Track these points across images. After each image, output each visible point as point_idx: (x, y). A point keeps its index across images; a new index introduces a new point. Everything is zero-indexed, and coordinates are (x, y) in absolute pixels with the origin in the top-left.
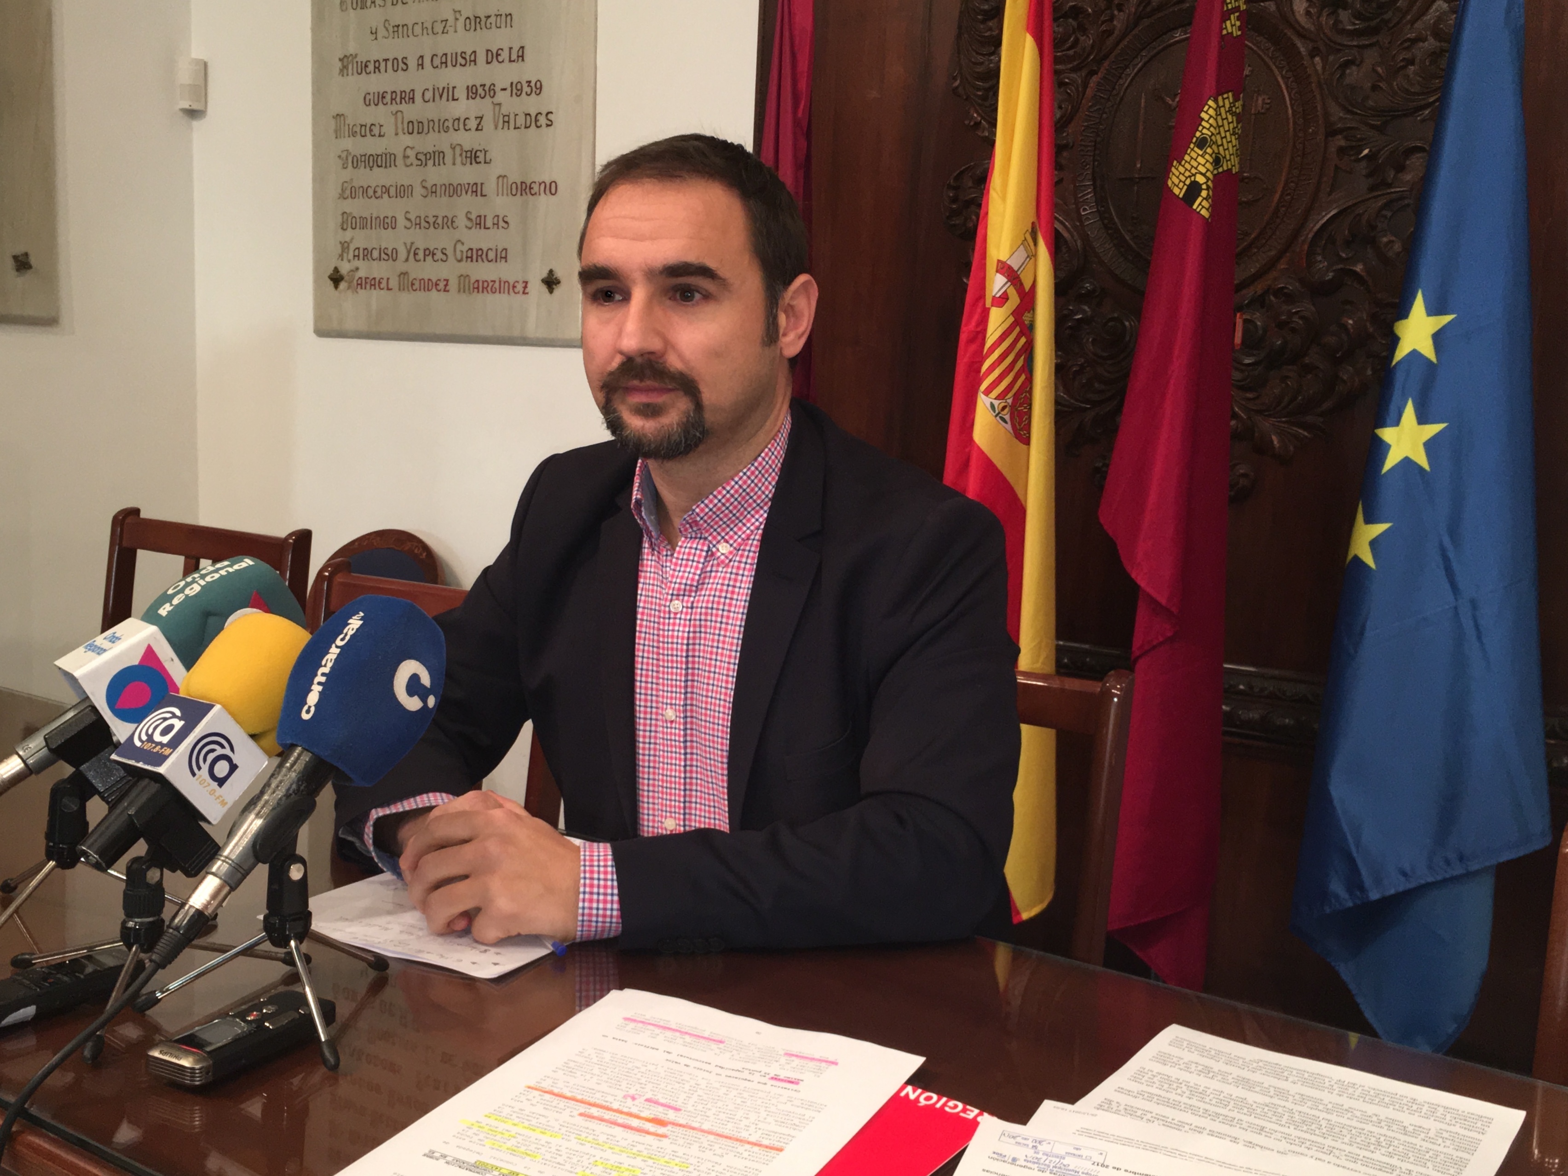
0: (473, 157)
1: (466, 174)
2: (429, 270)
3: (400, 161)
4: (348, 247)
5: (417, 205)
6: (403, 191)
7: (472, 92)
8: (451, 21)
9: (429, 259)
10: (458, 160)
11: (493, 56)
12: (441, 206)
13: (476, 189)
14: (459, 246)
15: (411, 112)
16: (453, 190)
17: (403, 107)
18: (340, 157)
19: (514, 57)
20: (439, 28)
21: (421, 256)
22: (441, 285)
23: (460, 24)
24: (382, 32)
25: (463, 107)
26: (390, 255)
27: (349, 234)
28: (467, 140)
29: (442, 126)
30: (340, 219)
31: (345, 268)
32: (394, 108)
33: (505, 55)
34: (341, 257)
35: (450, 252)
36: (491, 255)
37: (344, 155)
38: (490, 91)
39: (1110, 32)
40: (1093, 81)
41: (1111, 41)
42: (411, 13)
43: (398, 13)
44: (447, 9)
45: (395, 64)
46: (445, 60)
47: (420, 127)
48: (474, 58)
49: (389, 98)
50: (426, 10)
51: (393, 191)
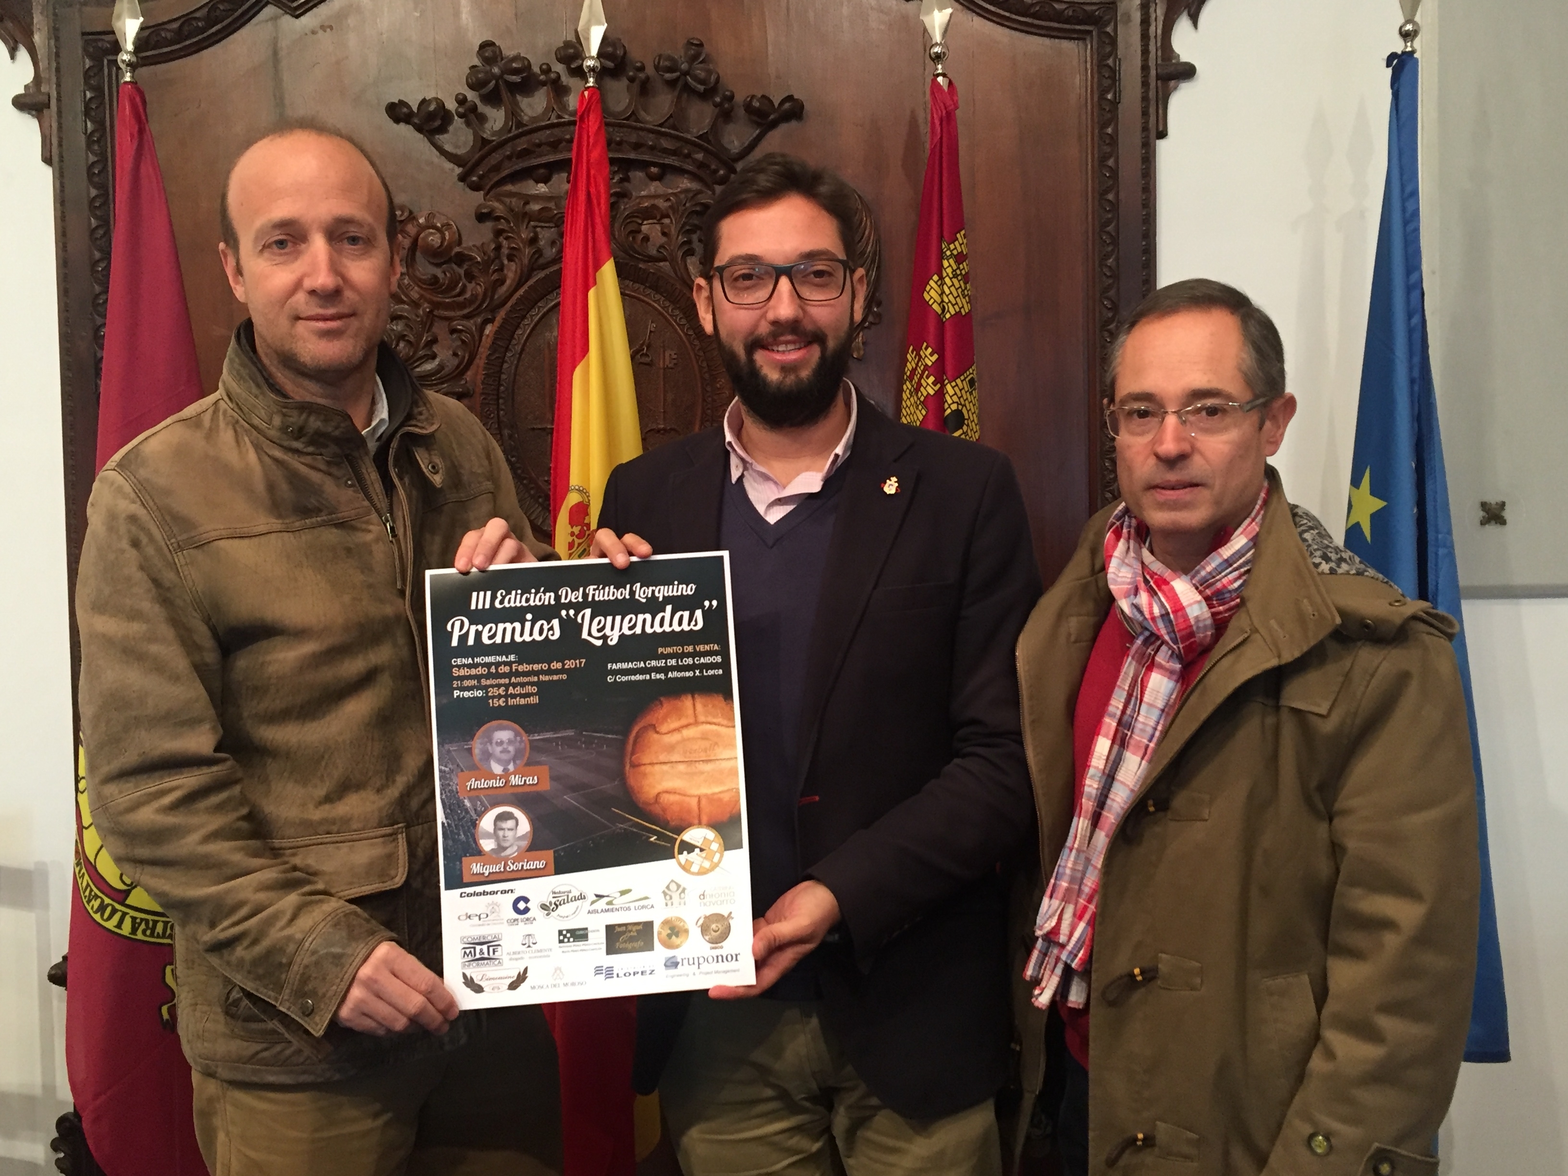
39: (502, 282)
40: (489, 330)
41: (503, 290)
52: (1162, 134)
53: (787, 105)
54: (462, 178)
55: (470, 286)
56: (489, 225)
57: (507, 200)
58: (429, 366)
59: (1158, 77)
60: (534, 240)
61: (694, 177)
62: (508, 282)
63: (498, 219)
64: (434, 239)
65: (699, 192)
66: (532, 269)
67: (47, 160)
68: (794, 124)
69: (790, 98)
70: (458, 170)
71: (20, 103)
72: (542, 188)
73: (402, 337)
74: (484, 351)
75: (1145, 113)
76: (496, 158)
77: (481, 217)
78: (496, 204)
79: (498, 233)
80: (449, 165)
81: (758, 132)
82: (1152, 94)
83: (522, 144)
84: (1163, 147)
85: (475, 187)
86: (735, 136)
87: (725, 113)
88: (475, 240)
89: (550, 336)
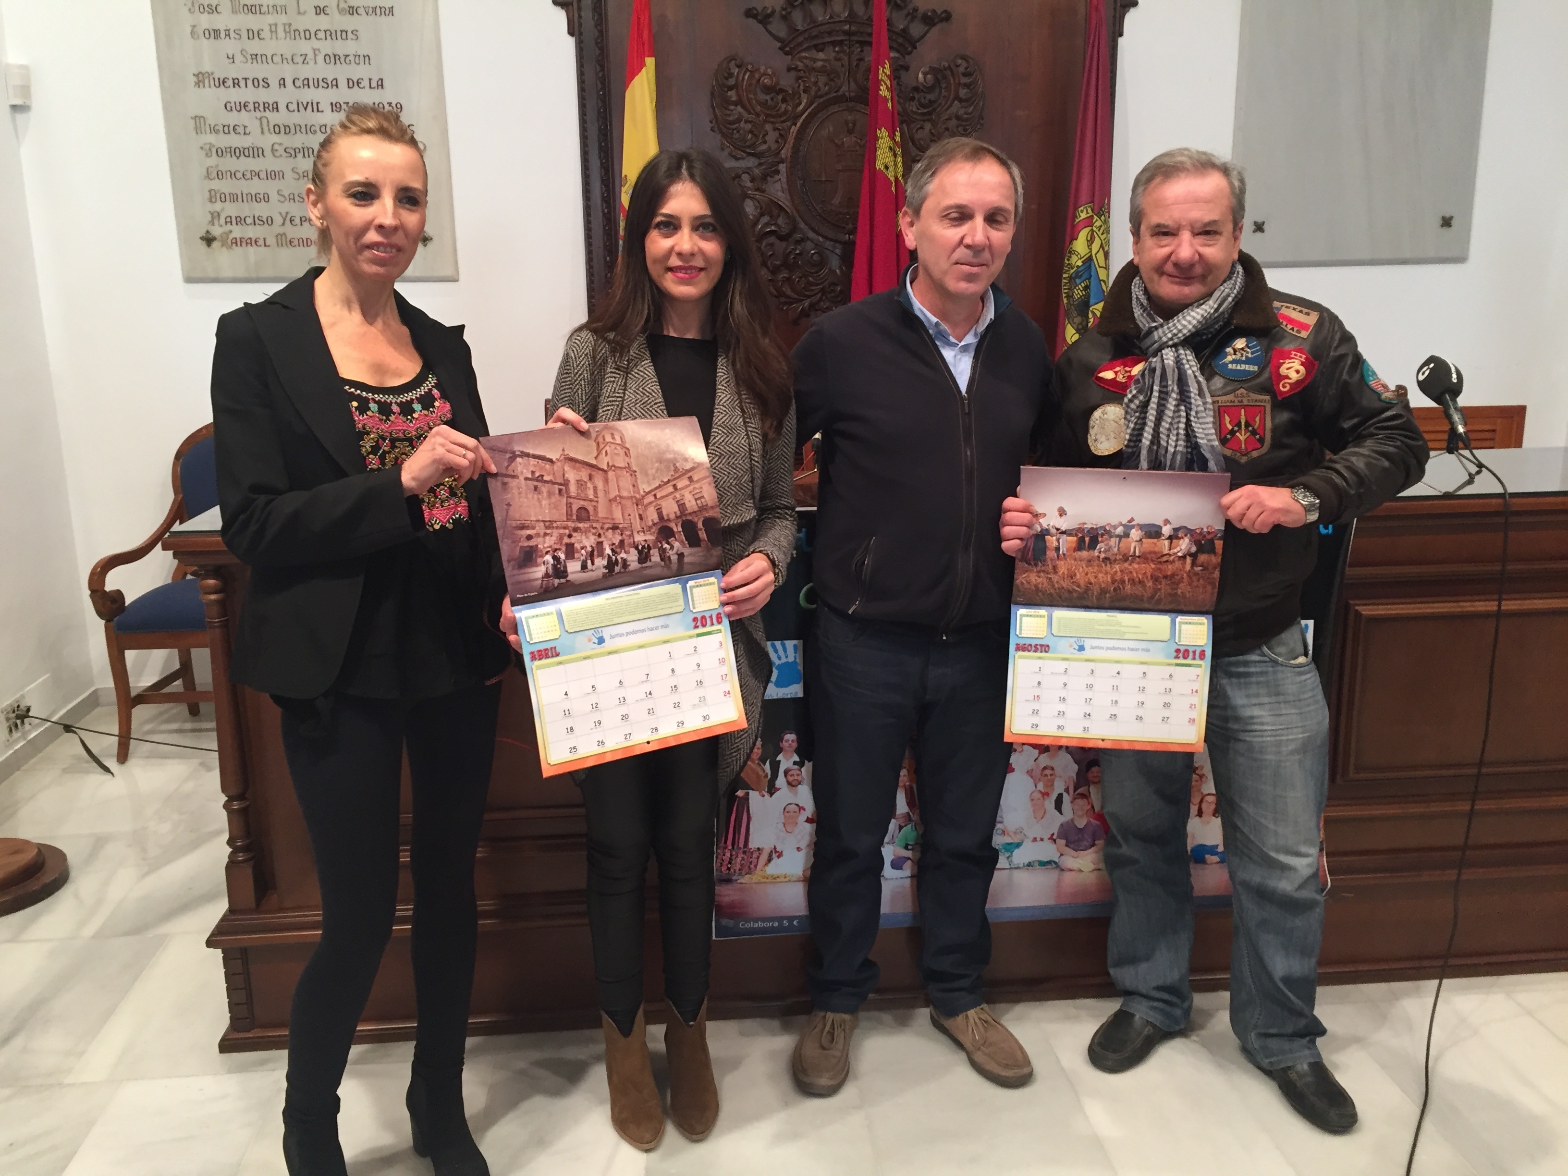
2: (307, 232)
3: (268, 152)
4: (219, 215)
5: (289, 185)
6: (272, 175)
7: (336, 107)
8: (311, 55)
11: (352, 84)
15: (274, 118)
17: (268, 114)
18: (202, 148)
19: (374, 84)
21: (297, 221)
23: (320, 59)
24: (239, 58)
25: (328, 117)
26: (270, 221)
27: (218, 206)
29: (310, 130)
30: (207, 195)
31: (216, 231)
32: (258, 114)
33: (365, 83)
34: (212, 223)
37: (207, 147)
39: (800, 104)
40: (793, 127)
41: (801, 107)
42: (268, 46)
43: (254, 46)
44: (305, 47)
45: (256, 82)
46: (307, 83)
47: (287, 130)
48: (335, 84)
49: (251, 106)
50: (282, 46)
51: (263, 175)
52: (1121, 35)
53: (943, 15)
54: (780, 49)
55: (784, 106)
56: (793, 74)
57: (805, 61)
58: (764, 147)
59: (1121, 6)
60: (816, 83)
61: (898, 51)
62: (803, 104)
63: (800, 70)
64: (768, 80)
65: (898, 59)
66: (816, 97)
67: (571, 33)
68: (944, 25)
69: (945, 11)
70: (779, 44)
72: (821, 55)
73: (751, 132)
74: (791, 139)
75: (1114, 25)
76: (801, 39)
77: (789, 69)
78: (799, 63)
79: (798, 78)
80: (774, 41)
81: (927, 28)
82: (1118, 15)
83: (813, 32)
84: (1121, 41)
85: (787, 53)
86: (916, 29)
87: (914, 18)
88: (787, 82)
89: (825, 133)
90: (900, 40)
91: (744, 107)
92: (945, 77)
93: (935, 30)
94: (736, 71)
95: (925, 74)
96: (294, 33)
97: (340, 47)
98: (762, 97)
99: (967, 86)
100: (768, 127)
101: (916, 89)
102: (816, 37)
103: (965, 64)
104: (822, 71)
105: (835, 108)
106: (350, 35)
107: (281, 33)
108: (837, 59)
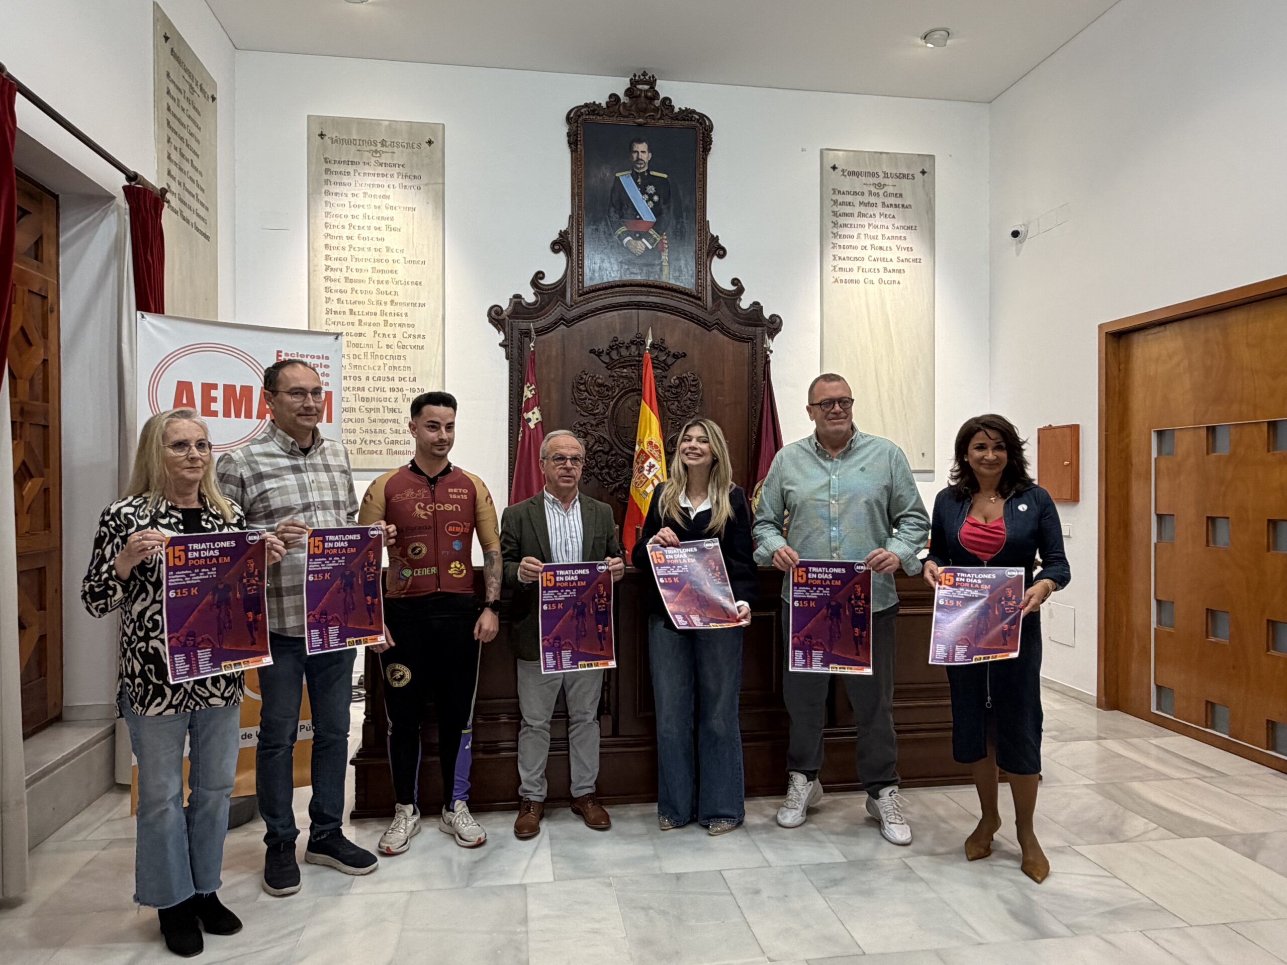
0: (394, 410)
1: (391, 416)
2: (373, 447)
3: (357, 410)
5: (366, 425)
6: (358, 421)
7: (392, 390)
8: (382, 366)
9: (372, 444)
10: (386, 411)
11: (401, 379)
12: (379, 426)
13: (394, 421)
14: (387, 440)
15: (362, 394)
16: (385, 421)
17: (359, 392)
19: (411, 379)
20: (376, 368)
21: (368, 442)
22: (378, 452)
23: (387, 368)
24: (347, 367)
25: (388, 394)
26: (355, 442)
28: (390, 405)
29: (379, 400)
32: (354, 392)
33: (407, 379)
35: (382, 441)
36: (402, 442)
38: (402, 390)
40: (611, 402)
41: (615, 394)
42: (363, 362)
43: (356, 362)
44: (380, 362)
45: (355, 378)
46: (379, 379)
47: (368, 400)
48: (393, 379)
49: (351, 389)
50: (370, 362)
51: (354, 420)
52: (770, 364)
53: (683, 355)
54: (607, 367)
55: (607, 393)
56: (612, 378)
57: (617, 373)
58: (597, 411)
60: (623, 383)
61: (661, 369)
62: (616, 392)
63: (615, 377)
64: (600, 381)
65: (662, 373)
66: (622, 389)
67: (507, 358)
68: (683, 358)
69: (683, 353)
70: (605, 365)
71: (501, 345)
72: (625, 370)
73: (591, 404)
74: (610, 408)
76: (615, 363)
77: (610, 376)
78: (614, 374)
79: (614, 381)
80: (603, 364)
81: (675, 360)
83: (622, 360)
85: (609, 369)
86: (670, 360)
87: (668, 356)
88: (609, 383)
89: (627, 405)
90: (663, 365)
91: (588, 393)
92: (684, 381)
93: (679, 361)
94: (584, 376)
95: (675, 380)
96: (374, 356)
97: (397, 363)
98: (597, 389)
99: (694, 386)
100: (600, 402)
101: (670, 387)
102: (623, 362)
103: (693, 376)
104: (626, 377)
105: (632, 394)
106: (402, 358)
107: (369, 356)
108: (633, 372)
